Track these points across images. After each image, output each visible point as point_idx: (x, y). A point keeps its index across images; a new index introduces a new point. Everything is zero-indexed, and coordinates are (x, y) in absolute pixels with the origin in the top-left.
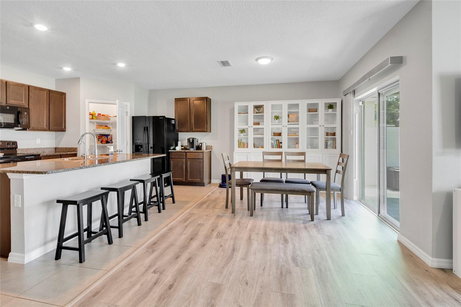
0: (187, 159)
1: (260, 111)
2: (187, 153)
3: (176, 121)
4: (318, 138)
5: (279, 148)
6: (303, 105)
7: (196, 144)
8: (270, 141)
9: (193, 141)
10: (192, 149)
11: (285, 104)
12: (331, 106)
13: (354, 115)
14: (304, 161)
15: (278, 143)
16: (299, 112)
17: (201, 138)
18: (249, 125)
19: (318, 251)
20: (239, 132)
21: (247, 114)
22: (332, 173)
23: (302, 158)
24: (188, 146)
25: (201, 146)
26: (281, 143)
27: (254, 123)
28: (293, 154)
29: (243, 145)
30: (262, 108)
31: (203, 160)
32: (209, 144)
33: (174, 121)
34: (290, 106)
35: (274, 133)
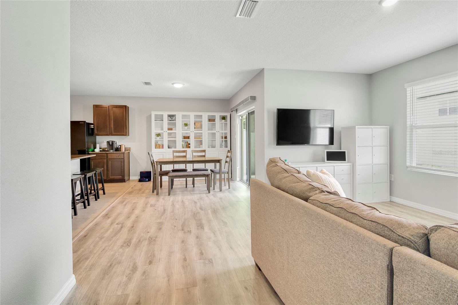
0: (108, 160)
1: (173, 119)
2: (108, 154)
3: (95, 126)
4: (215, 140)
5: (188, 148)
6: (205, 116)
7: (115, 146)
8: (181, 143)
9: (112, 143)
10: (112, 151)
11: (192, 115)
12: (224, 118)
13: (237, 125)
14: (204, 156)
15: (187, 144)
16: (202, 121)
17: (119, 141)
18: (164, 131)
19: (214, 204)
20: (156, 136)
21: (162, 122)
22: (223, 162)
23: (203, 154)
24: (108, 148)
25: (120, 148)
26: (190, 144)
27: (168, 129)
28: (197, 151)
29: (159, 146)
30: (174, 117)
31: (124, 160)
32: (128, 146)
33: (93, 126)
34: (197, 116)
35: (184, 137)
